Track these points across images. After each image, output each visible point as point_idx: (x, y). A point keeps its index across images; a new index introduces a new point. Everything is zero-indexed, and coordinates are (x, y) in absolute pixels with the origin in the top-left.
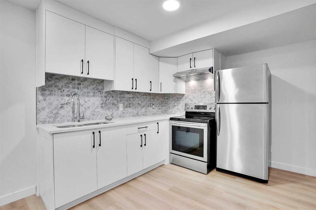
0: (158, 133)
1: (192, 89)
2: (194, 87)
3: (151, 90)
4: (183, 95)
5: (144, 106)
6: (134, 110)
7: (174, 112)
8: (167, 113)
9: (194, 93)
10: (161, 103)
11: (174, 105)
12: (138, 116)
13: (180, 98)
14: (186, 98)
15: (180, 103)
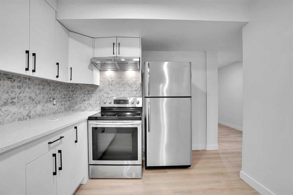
0: (76, 142)
1: (109, 81)
2: (111, 78)
3: (57, 77)
4: (97, 86)
5: (39, 102)
6: (22, 108)
7: (83, 108)
8: (73, 110)
9: (111, 84)
10: (63, 96)
11: (82, 100)
12: (30, 118)
13: (93, 91)
14: (100, 91)
15: (92, 97)
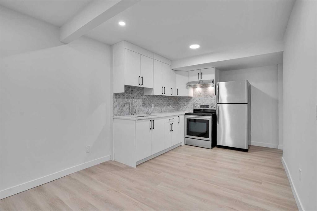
0: (179, 123)
1: (198, 94)
2: (200, 92)
3: (172, 94)
4: (192, 97)
5: (165, 106)
7: (184, 110)
8: (179, 111)
9: (200, 96)
10: (174, 103)
11: (184, 105)
13: (189, 100)
14: (193, 100)
15: (189, 103)
